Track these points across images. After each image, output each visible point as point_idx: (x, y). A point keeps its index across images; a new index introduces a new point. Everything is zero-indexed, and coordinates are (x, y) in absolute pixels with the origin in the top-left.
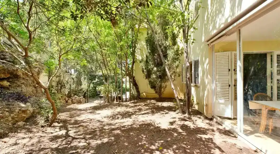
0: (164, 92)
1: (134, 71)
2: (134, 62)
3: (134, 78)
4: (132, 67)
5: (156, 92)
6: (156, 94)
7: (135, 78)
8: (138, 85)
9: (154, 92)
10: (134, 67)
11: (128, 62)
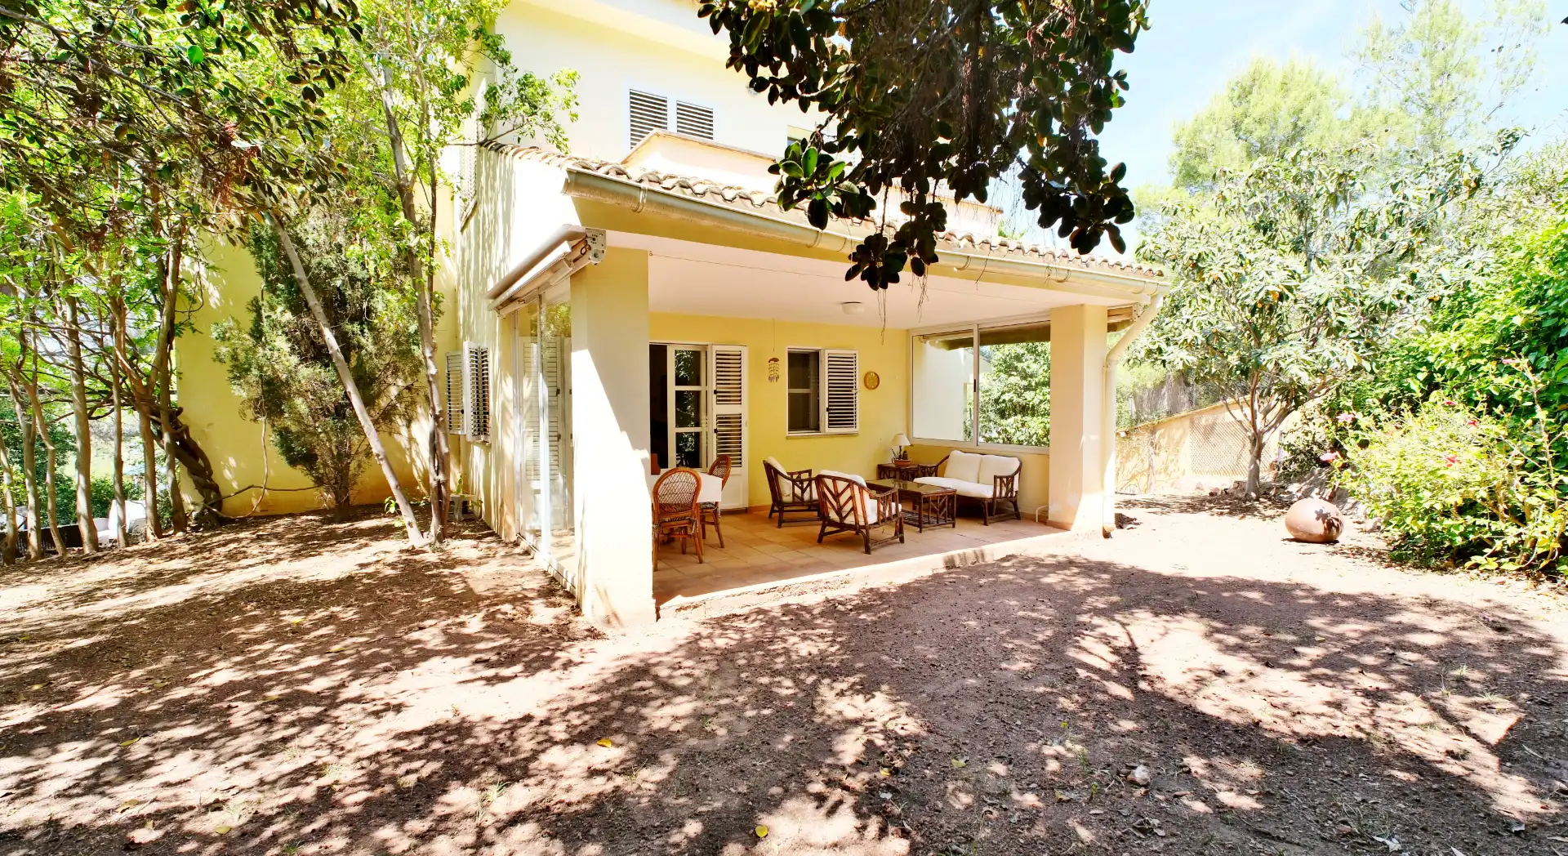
0: (359, 480)
1: (174, 378)
2: (171, 333)
3: (174, 414)
4: (164, 357)
5: (319, 481)
6: (322, 488)
7: (180, 418)
8: (208, 453)
9: (309, 481)
10: (173, 353)
11: (129, 331)
